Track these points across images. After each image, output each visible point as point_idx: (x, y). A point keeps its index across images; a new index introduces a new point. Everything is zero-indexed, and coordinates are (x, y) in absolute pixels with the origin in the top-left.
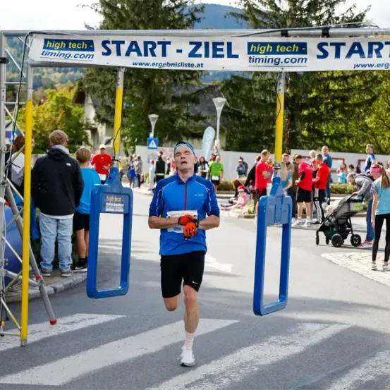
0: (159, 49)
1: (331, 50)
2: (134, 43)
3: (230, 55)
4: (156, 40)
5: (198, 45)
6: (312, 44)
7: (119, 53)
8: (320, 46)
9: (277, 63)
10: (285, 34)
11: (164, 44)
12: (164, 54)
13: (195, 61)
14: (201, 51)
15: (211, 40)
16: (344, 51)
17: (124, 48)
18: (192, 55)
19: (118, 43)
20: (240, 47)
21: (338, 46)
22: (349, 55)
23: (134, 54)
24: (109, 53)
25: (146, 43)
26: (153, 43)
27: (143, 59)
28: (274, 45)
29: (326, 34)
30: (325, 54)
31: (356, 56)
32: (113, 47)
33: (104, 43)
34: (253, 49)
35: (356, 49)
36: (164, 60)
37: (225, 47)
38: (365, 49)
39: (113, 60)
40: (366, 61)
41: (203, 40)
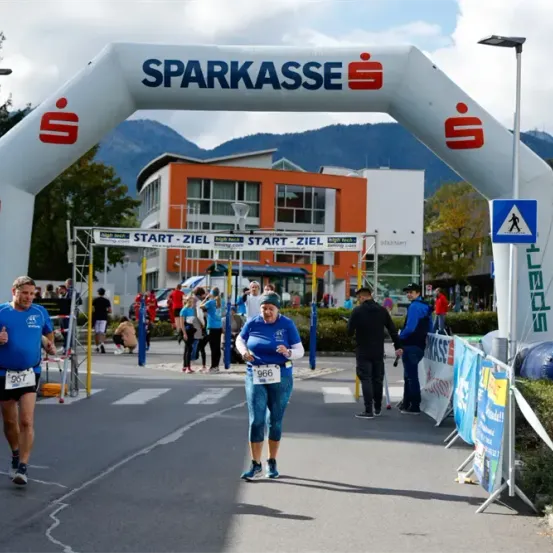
0: (167, 239)
1: (255, 241)
2: (153, 235)
3: (205, 242)
4: (165, 234)
5: (188, 237)
6: (246, 238)
7: (144, 240)
8: (250, 239)
9: (229, 246)
10: (232, 233)
11: (170, 236)
12: (170, 241)
13: (185, 244)
14: (190, 240)
15: (195, 235)
16: (261, 242)
17: (147, 238)
18: (185, 242)
19: (144, 235)
20: (211, 238)
21: (258, 239)
22: (263, 243)
23: (153, 241)
24: (138, 239)
25: (160, 236)
26: (164, 236)
27: (158, 243)
28: (228, 238)
29: (252, 233)
30: (252, 243)
31: (266, 244)
32: (141, 237)
33: (136, 235)
34: (217, 240)
35: (267, 241)
36: (169, 244)
37: (202, 239)
38: (271, 241)
39: (140, 244)
40: (272, 246)
41: (191, 235)
